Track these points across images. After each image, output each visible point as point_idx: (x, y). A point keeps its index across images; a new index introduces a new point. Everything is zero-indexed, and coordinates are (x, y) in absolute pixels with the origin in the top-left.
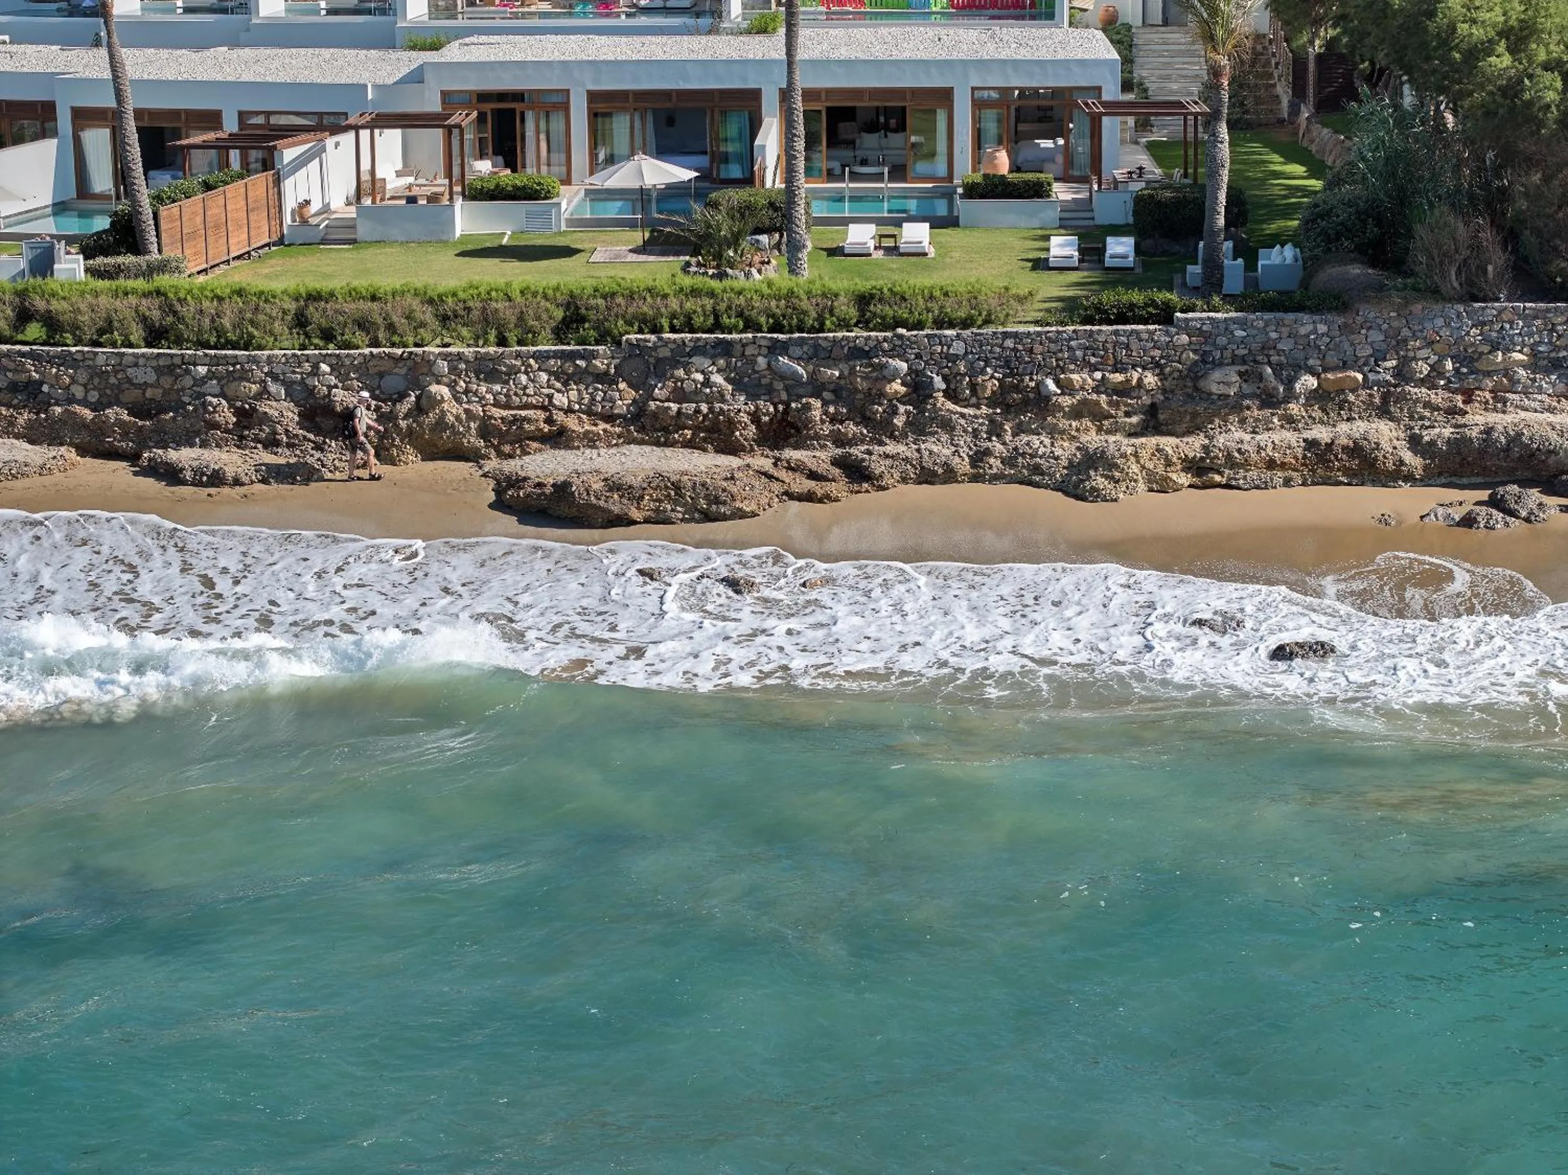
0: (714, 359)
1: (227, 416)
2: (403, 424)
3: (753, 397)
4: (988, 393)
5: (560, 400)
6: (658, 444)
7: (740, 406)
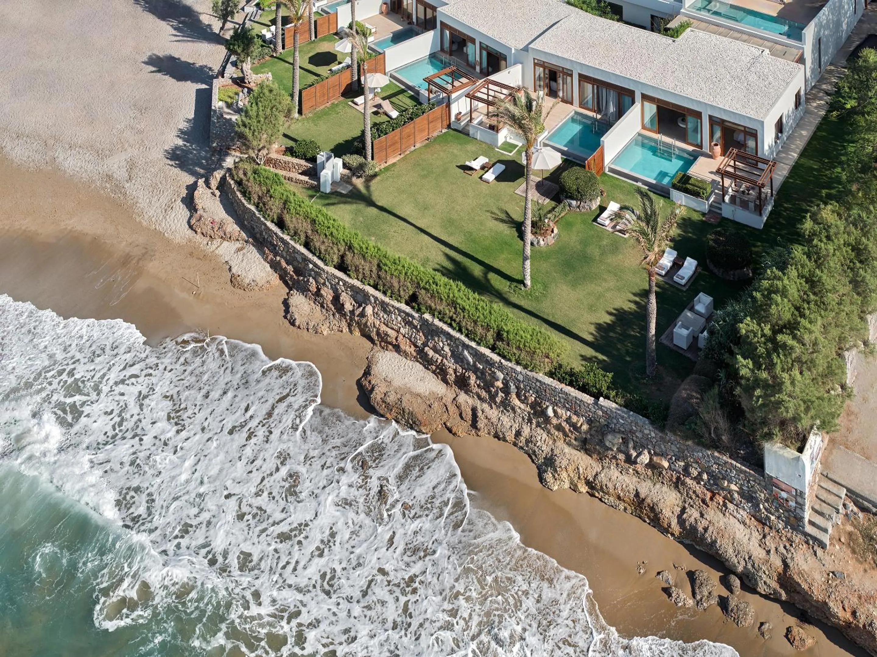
0: (447, 339)
1: (313, 288)
2: (356, 318)
3: (456, 362)
4: (530, 402)
5: (402, 331)
6: (424, 366)
7: (450, 365)
